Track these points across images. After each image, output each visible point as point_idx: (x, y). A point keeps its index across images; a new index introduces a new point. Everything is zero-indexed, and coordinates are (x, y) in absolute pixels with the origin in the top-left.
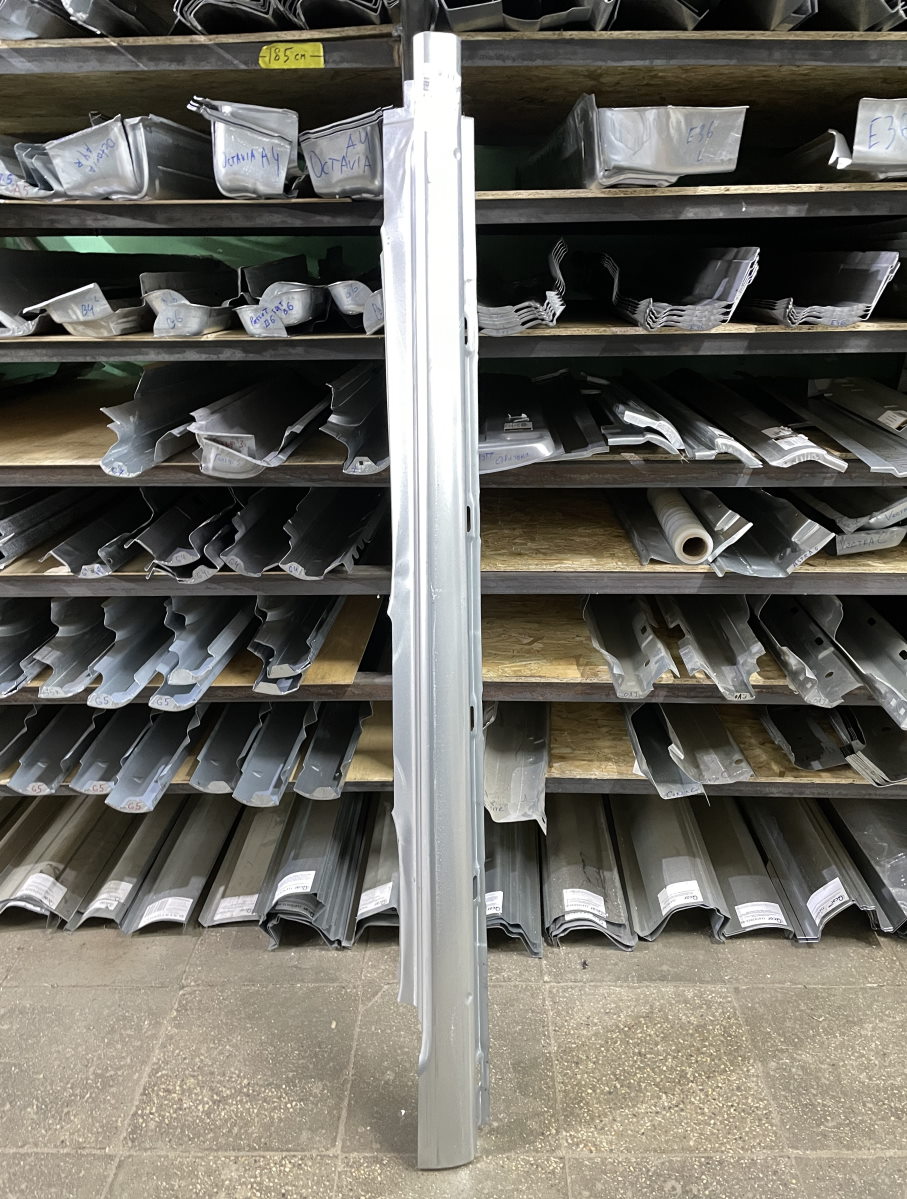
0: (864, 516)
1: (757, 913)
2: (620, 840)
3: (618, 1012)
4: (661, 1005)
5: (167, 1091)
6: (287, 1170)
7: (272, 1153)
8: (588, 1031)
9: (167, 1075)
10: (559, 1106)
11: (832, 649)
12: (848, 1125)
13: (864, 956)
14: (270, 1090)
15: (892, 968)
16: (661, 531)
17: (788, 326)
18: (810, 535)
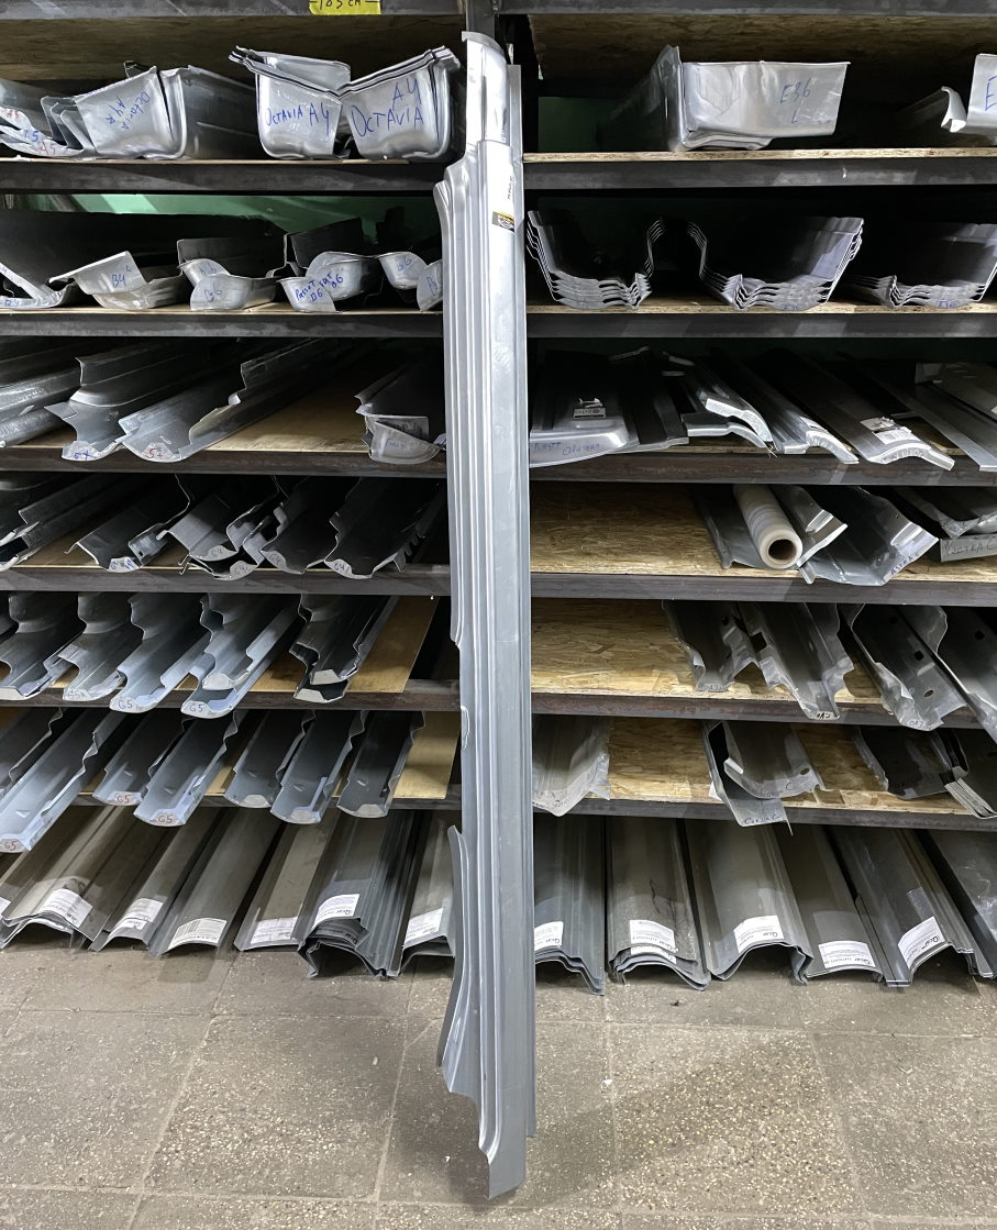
0: (973, 517)
1: (844, 952)
2: (695, 868)
3: (686, 1055)
4: (733, 1050)
5: (193, 1127)
6: (321, 1217)
7: (305, 1199)
8: (652, 1077)
9: (196, 1111)
10: (617, 1158)
11: (933, 664)
12: (934, 1188)
13: (959, 1003)
14: (305, 1130)
16: (748, 532)
17: (892, 308)
18: (911, 540)
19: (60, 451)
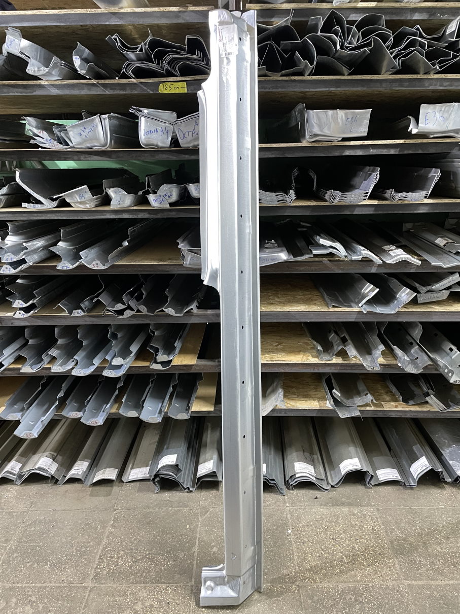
0: (430, 285)
1: (386, 473)
2: (321, 441)
3: (322, 519)
4: (342, 516)
5: (110, 557)
6: (169, 592)
7: (162, 585)
8: (308, 529)
9: (110, 550)
10: (296, 562)
11: (418, 347)
12: (432, 570)
13: (437, 493)
14: (159, 556)
15: (451, 499)
17: (392, 201)
18: (405, 295)
19: (56, 266)
